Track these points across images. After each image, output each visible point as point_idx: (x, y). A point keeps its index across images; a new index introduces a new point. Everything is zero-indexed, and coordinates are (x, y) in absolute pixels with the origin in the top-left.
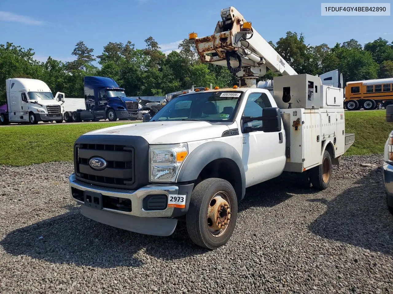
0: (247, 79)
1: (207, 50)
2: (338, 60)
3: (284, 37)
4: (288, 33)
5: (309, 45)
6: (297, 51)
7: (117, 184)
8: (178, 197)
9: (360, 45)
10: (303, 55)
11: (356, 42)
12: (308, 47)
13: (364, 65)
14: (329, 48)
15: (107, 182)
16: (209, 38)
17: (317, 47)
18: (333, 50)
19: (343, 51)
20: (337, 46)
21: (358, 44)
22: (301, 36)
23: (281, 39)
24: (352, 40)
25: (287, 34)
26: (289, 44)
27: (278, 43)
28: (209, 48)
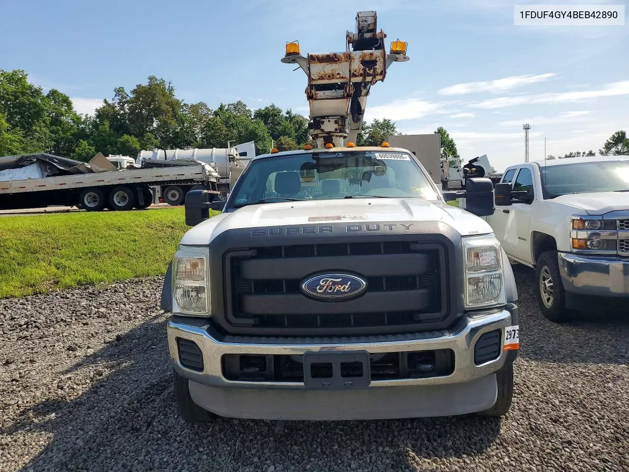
0: (337, 136)
1: (329, 76)
2: (224, 128)
3: (145, 83)
4: (152, 79)
5: (183, 101)
6: (167, 109)
7: (390, 324)
8: (513, 331)
9: (249, 111)
10: (175, 115)
11: (245, 105)
12: (182, 104)
13: (260, 140)
14: (209, 110)
15: (357, 324)
16: (339, 56)
17: (192, 106)
18: (216, 114)
19: (230, 117)
20: (221, 108)
21: (247, 108)
22: (169, 86)
23: (139, 86)
24: (239, 103)
25: (149, 81)
26: (154, 96)
27: (134, 92)
28: (333, 75)
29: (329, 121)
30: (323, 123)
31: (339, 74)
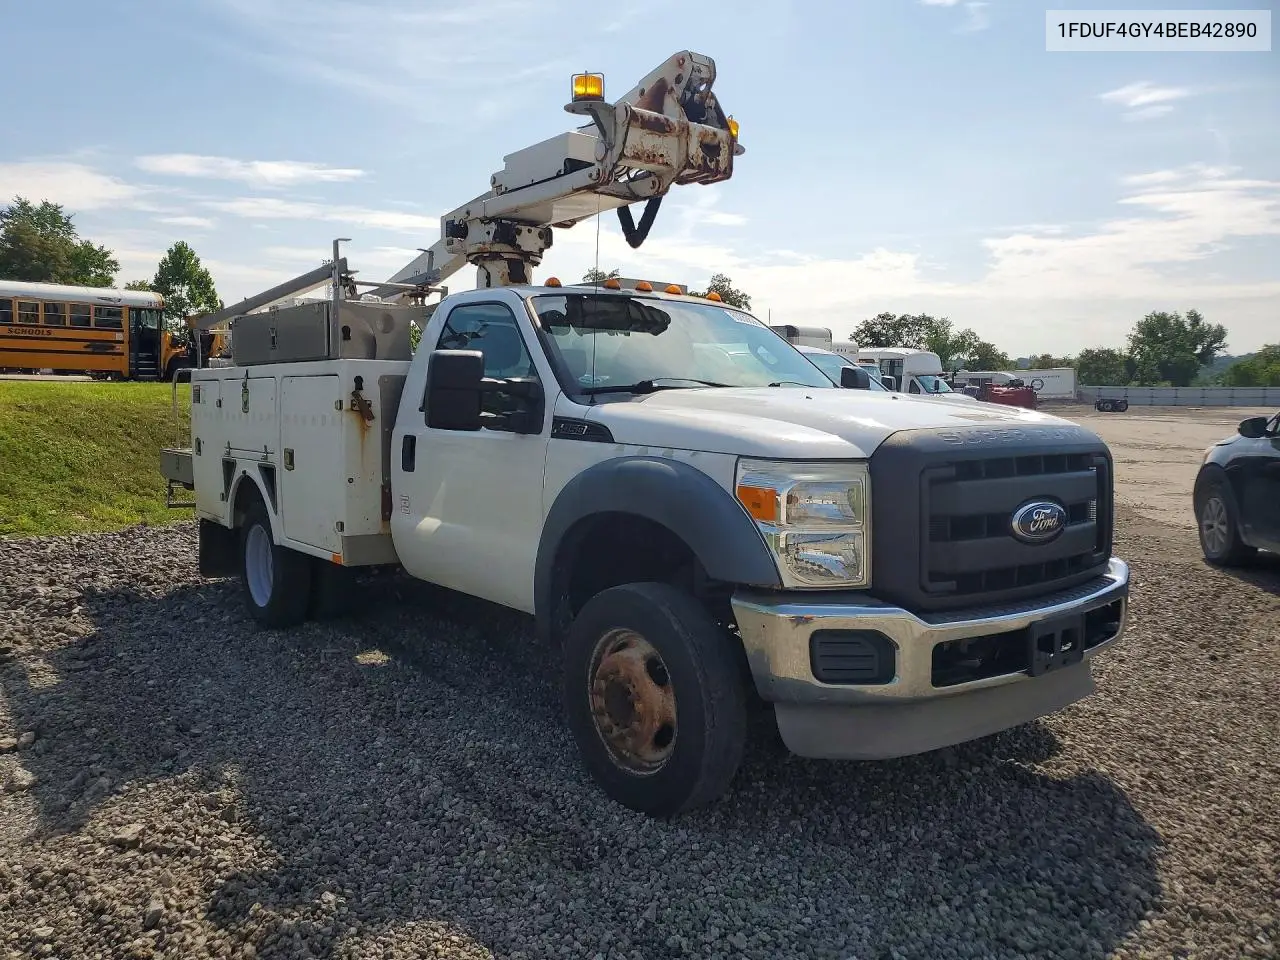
28: (654, 155)
29: (529, 231)
30: (519, 232)
31: (662, 156)
